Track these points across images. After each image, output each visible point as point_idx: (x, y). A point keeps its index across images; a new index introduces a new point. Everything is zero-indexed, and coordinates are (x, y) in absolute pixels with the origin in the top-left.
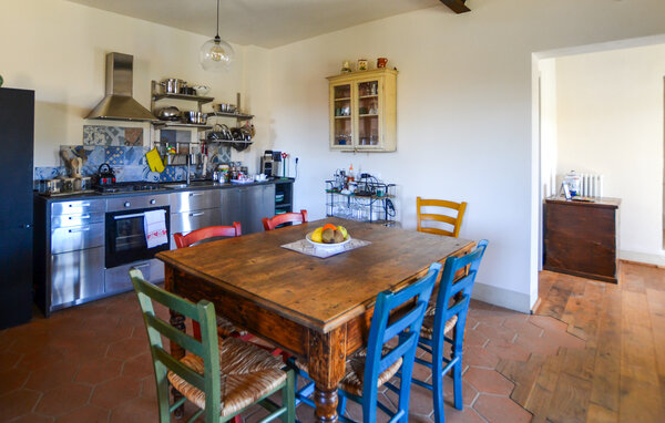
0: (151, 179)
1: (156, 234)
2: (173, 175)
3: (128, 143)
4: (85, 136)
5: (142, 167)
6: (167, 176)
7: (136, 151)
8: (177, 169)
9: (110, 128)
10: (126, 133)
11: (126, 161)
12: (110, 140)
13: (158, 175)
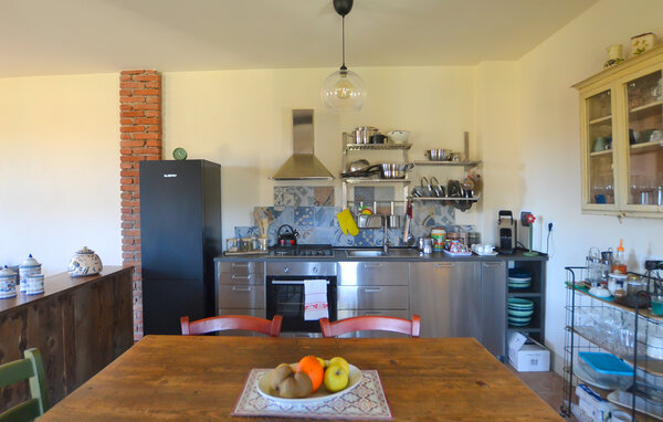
0: (343, 242)
1: (316, 306)
2: (371, 240)
3: (317, 203)
4: (276, 197)
5: (333, 229)
6: (362, 239)
7: (326, 212)
8: (376, 232)
9: (299, 188)
10: (315, 191)
11: (316, 223)
12: (299, 200)
13: (352, 239)
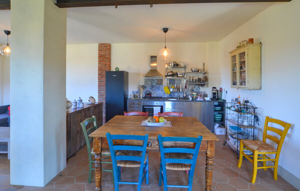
0: (166, 96)
2: (174, 96)
3: (158, 84)
4: (145, 82)
5: (162, 92)
6: (171, 95)
7: (160, 87)
8: (176, 93)
9: (152, 79)
10: (157, 81)
11: (157, 90)
12: (152, 83)
